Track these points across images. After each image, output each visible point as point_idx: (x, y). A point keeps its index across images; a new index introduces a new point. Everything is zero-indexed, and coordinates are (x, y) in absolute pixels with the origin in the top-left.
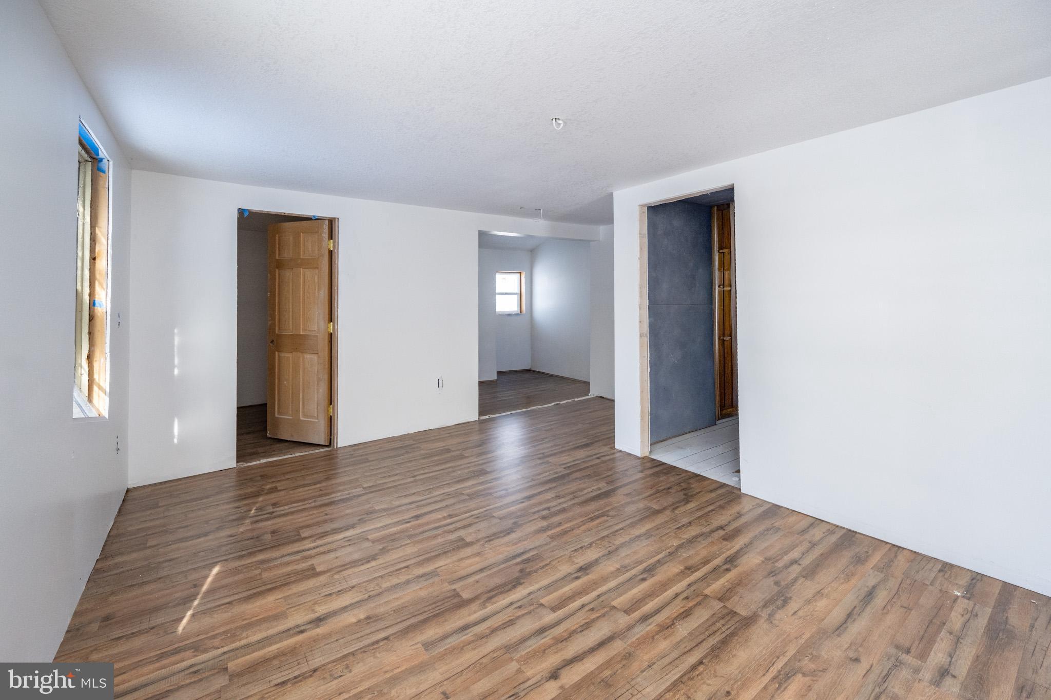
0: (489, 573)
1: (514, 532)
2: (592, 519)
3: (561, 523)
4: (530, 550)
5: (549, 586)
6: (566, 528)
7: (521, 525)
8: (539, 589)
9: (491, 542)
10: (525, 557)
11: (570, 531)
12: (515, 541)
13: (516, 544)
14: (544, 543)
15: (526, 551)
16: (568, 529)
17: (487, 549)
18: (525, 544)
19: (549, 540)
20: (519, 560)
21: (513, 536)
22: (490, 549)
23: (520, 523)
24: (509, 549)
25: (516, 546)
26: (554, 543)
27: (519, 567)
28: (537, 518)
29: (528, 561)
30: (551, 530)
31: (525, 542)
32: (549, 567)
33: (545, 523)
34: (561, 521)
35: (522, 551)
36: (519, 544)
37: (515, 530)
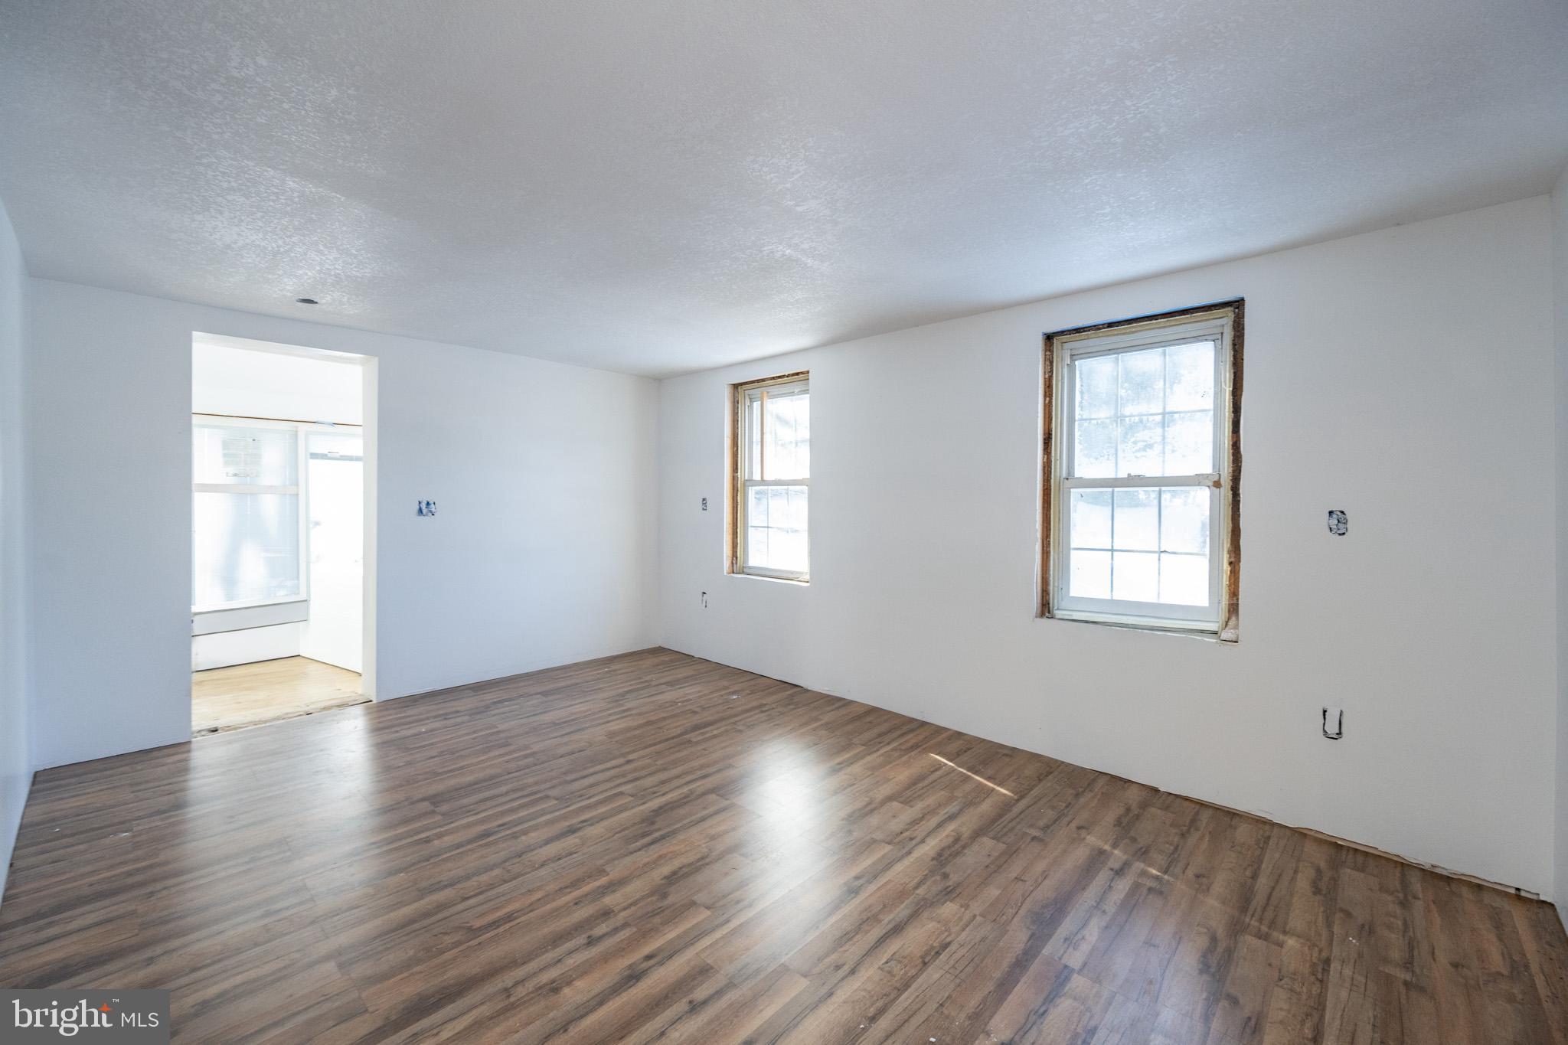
0: (694, 818)
1: (665, 877)
2: (509, 918)
3: (576, 904)
4: (639, 850)
5: (621, 811)
6: (570, 892)
7: (652, 894)
8: (633, 808)
9: (699, 856)
10: (648, 839)
11: (566, 887)
12: (662, 861)
13: (660, 857)
14: (616, 862)
15: (646, 846)
16: (569, 890)
17: (704, 846)
18: (646, 858)
19: (608, 869)
20: (657, 835)
21: (666, 870)
22: (700, 846)
23: (654, 898)
24: (672, 849)
25: (661, 853)
26: (600, 862)
27: (656, 827)
28: (620, 911)
29: (644, 835)
30: (599, 887)
31: (646, 860)
32: (616, 831)
33: (608, 900)
34: (574, 908)
35: (652, 846)
36: (655, 856)
37: (663, 882)
